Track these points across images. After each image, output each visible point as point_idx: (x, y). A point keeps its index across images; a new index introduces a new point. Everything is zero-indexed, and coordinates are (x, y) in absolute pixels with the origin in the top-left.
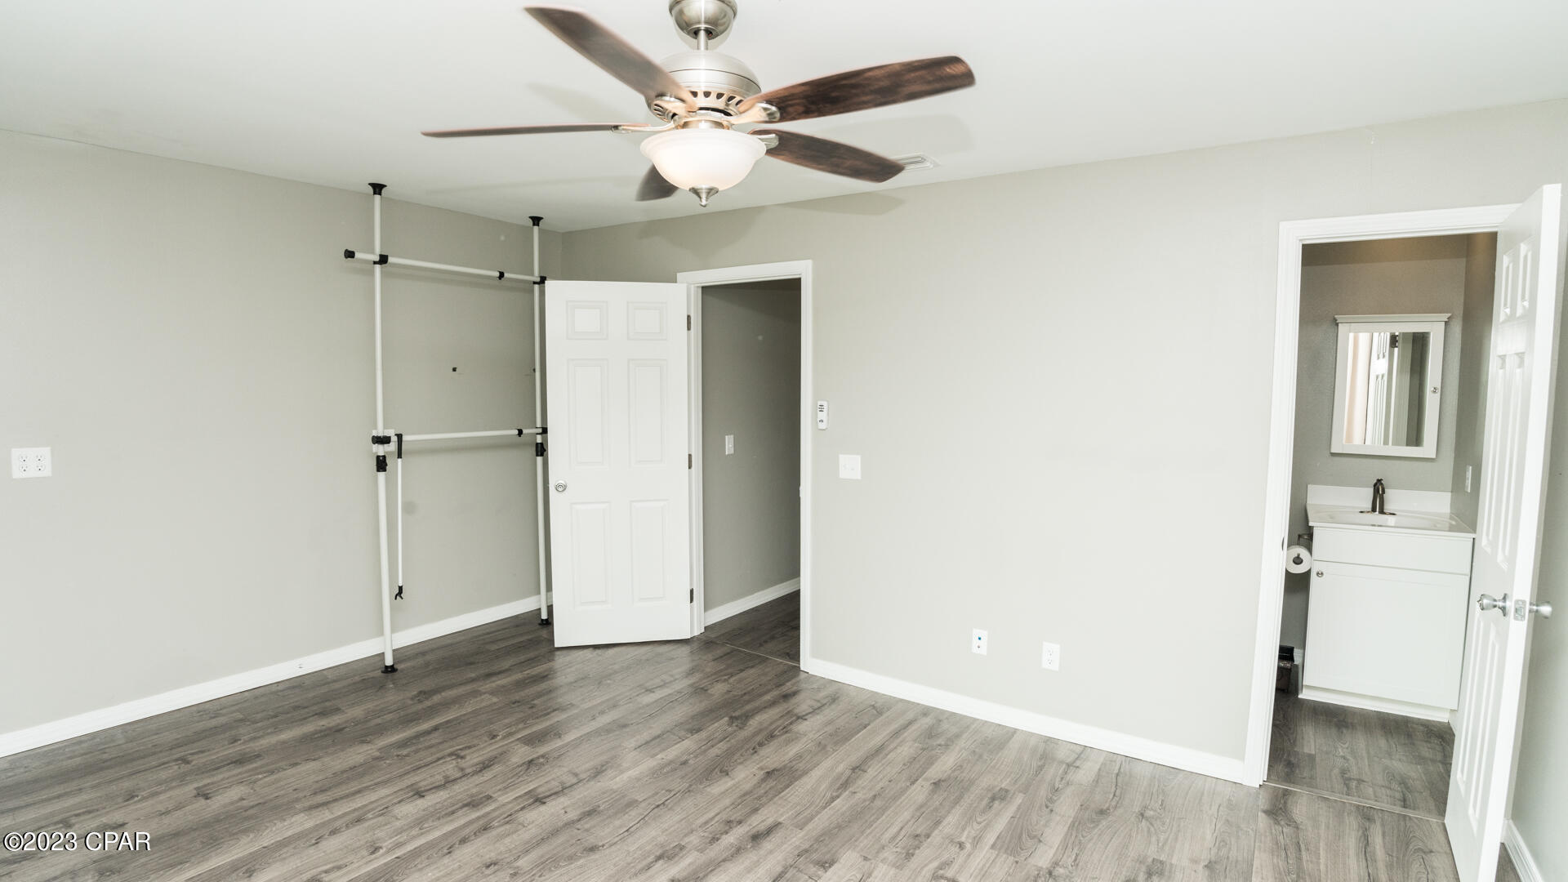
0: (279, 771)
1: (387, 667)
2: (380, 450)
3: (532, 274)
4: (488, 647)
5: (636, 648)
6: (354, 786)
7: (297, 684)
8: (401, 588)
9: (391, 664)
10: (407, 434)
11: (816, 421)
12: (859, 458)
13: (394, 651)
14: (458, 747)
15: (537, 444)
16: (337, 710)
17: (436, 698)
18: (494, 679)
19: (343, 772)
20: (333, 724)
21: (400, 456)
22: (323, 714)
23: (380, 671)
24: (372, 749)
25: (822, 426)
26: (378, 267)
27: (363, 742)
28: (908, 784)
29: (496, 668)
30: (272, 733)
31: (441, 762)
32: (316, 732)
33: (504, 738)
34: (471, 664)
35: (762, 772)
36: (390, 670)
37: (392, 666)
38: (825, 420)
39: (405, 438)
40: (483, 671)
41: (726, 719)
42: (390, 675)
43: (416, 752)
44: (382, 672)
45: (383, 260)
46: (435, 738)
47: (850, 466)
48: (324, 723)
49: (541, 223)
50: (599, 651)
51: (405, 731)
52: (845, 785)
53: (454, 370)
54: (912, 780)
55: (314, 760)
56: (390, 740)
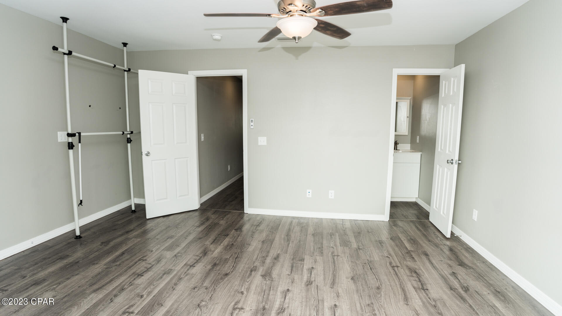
0: (63, 283)
1: (77, 236)
2: (70, 140)
3: (124, 66)
4: (116, 223)
5: (179, 215)
6: (107, 280)
7: (34, 250)
8: (81, 201)
9: (79, 235)
10: (83, 132)
11: (249, 126)
12: (266, 137)
13: (80, 227)
14: (141, 257)
15: (128, 138)
16: (67, 256)
17: (112, 244)
18: (131, 233)
19: (96, 276)
20: (71, 261)
21: (80, 142)
22: (62, 258)
23: (74, 238)
24: (101, 266)
25: (252, 127)
26: (66, 56)
27: (94, 264)
28: (306, 236)
29: (127, 229)
30: (41, 271)
31: (137, 263)
32: (66, 266)
33: (156, 251)
34: (115, 229)
35: (260, 242)
36: (79, 237)
37: (79, 236)
38: (253, 125)
39: (82, 134)
40: (122, 231)
41: (234, 230)
42: (78, 239)
43: (123, 262)
44: (75, 239)
45: (70, 53)
46: (126, 256)
47: (262, 141)
48: (65, 262)
49: (127, 45)
50: (165, 218)
51: (110, 257)
52: (288, 240)
53: (90, 106)
54: (306, 235)
55: (76, 275)
56: (105, 262)
